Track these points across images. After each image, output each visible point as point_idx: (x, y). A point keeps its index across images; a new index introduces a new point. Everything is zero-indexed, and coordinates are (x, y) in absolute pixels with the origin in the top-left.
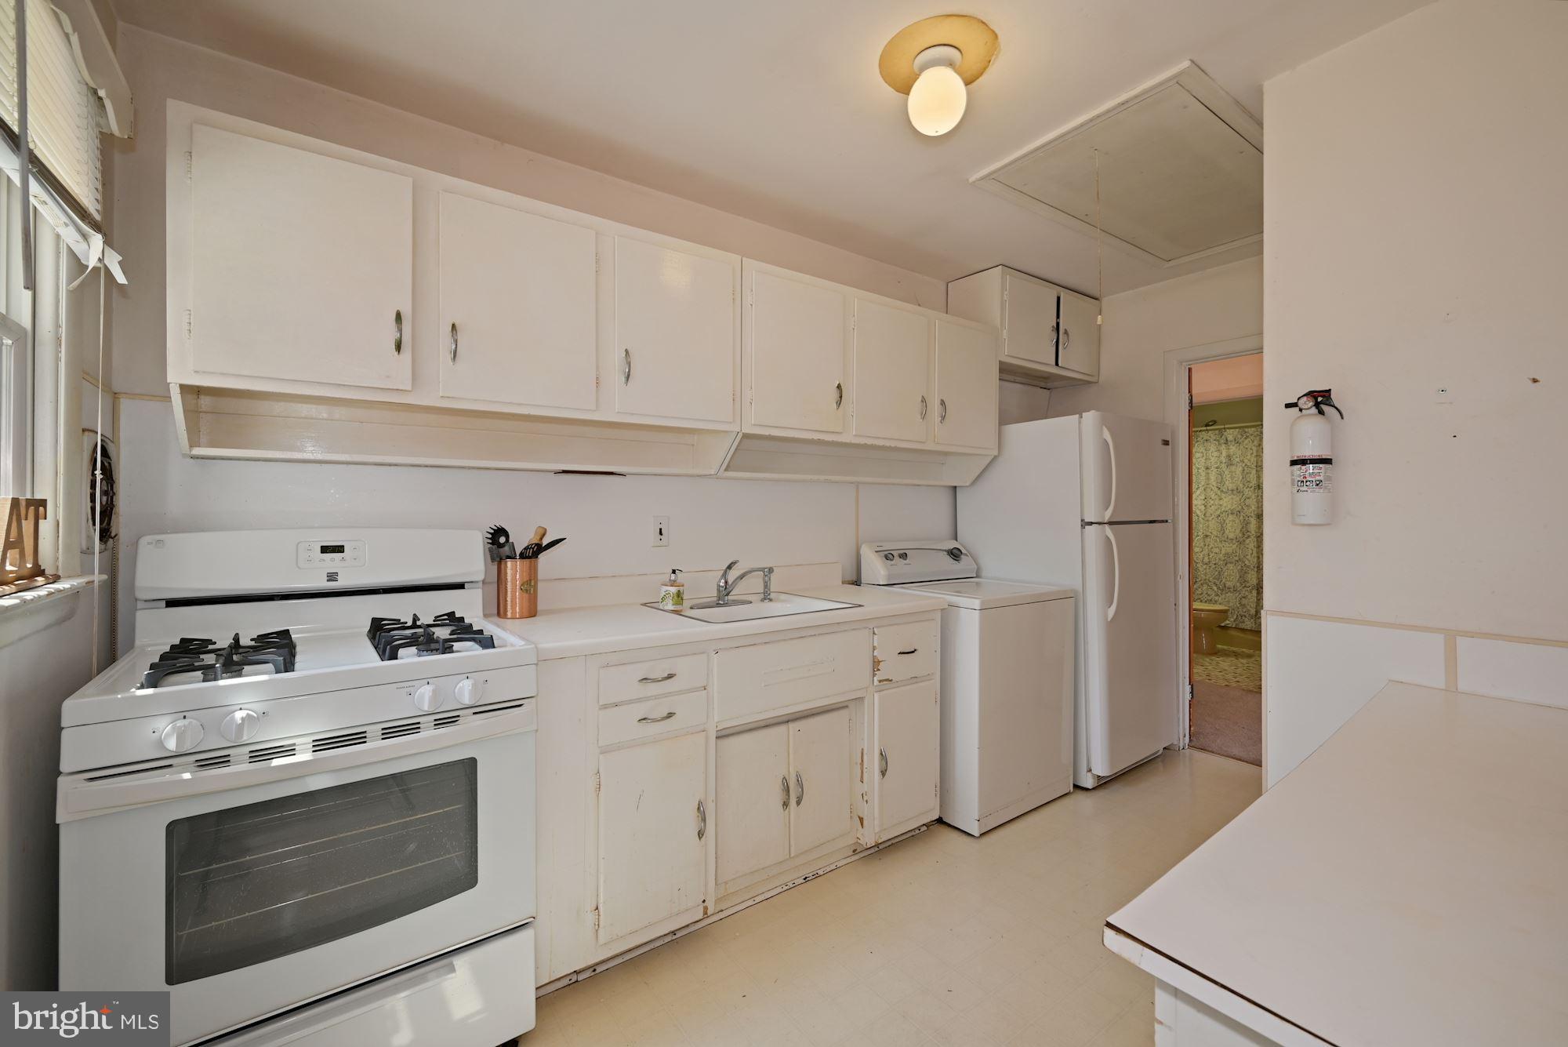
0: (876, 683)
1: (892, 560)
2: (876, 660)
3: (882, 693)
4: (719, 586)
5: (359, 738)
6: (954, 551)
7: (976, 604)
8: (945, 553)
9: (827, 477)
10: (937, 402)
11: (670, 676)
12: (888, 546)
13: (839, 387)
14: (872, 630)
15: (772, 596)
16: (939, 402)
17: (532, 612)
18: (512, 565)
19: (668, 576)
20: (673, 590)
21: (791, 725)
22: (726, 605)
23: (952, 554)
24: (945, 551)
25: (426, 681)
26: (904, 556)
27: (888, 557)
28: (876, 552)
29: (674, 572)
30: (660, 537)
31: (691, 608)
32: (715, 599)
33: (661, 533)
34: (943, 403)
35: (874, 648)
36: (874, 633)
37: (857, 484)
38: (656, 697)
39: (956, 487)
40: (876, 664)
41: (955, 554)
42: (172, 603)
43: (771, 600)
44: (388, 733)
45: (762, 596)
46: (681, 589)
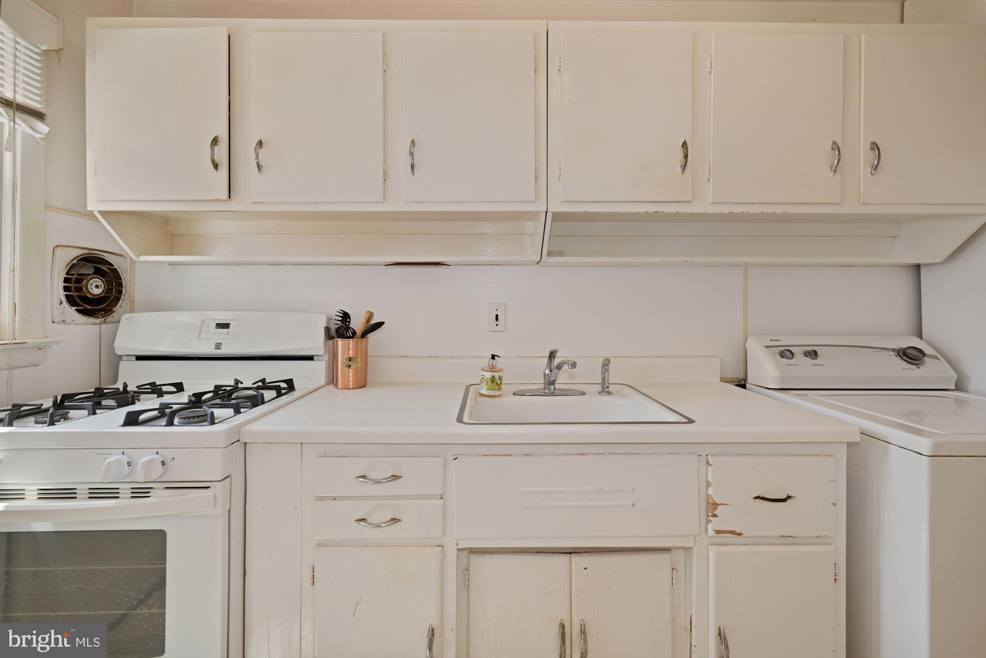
0: (711, 532)
1: (789, 358)
2: (710, 501)
3: (722, 548)
4: (545, 374)
5: (68, 494)
6: (910, 351)
7: (924, 444)
8: (893, 353)
9: (685, 259)
10: (864, 147)
11: (395, 477)
12: (786, 341)
13: (684, 145)
14: (703, 459)
15: (612, 388)
16: (869, 146)
17: (362, 384)
18: (342, 344)
19: (486, 362)
20: (488, 375)
21: (574, 558)
22: (552, 394)
23: (905, 354)
24: (894, 350)
25: (121, 451)
26: (813, 354)
27: (786, 354)
28: (766, 347)
29: (493, 357)
30: (497, 323)
31: (514, 394)
32: (542, 386)
33: (497, 319)
34: (875, 146)
35: (708, 485)
36: (708, 463)
37: (746, 266)
38: (381, 498)
39: (918, 267)
40: (712, 507)
41: (912, 356)
42: (139, 358)
43: (609, 393)
44: (96, 494)
45: (599, 388)
46: (497, 375)
